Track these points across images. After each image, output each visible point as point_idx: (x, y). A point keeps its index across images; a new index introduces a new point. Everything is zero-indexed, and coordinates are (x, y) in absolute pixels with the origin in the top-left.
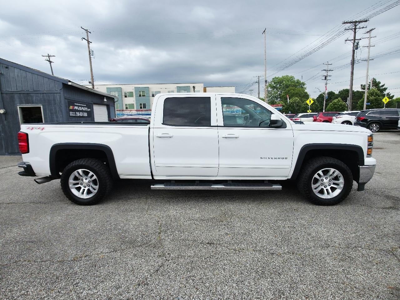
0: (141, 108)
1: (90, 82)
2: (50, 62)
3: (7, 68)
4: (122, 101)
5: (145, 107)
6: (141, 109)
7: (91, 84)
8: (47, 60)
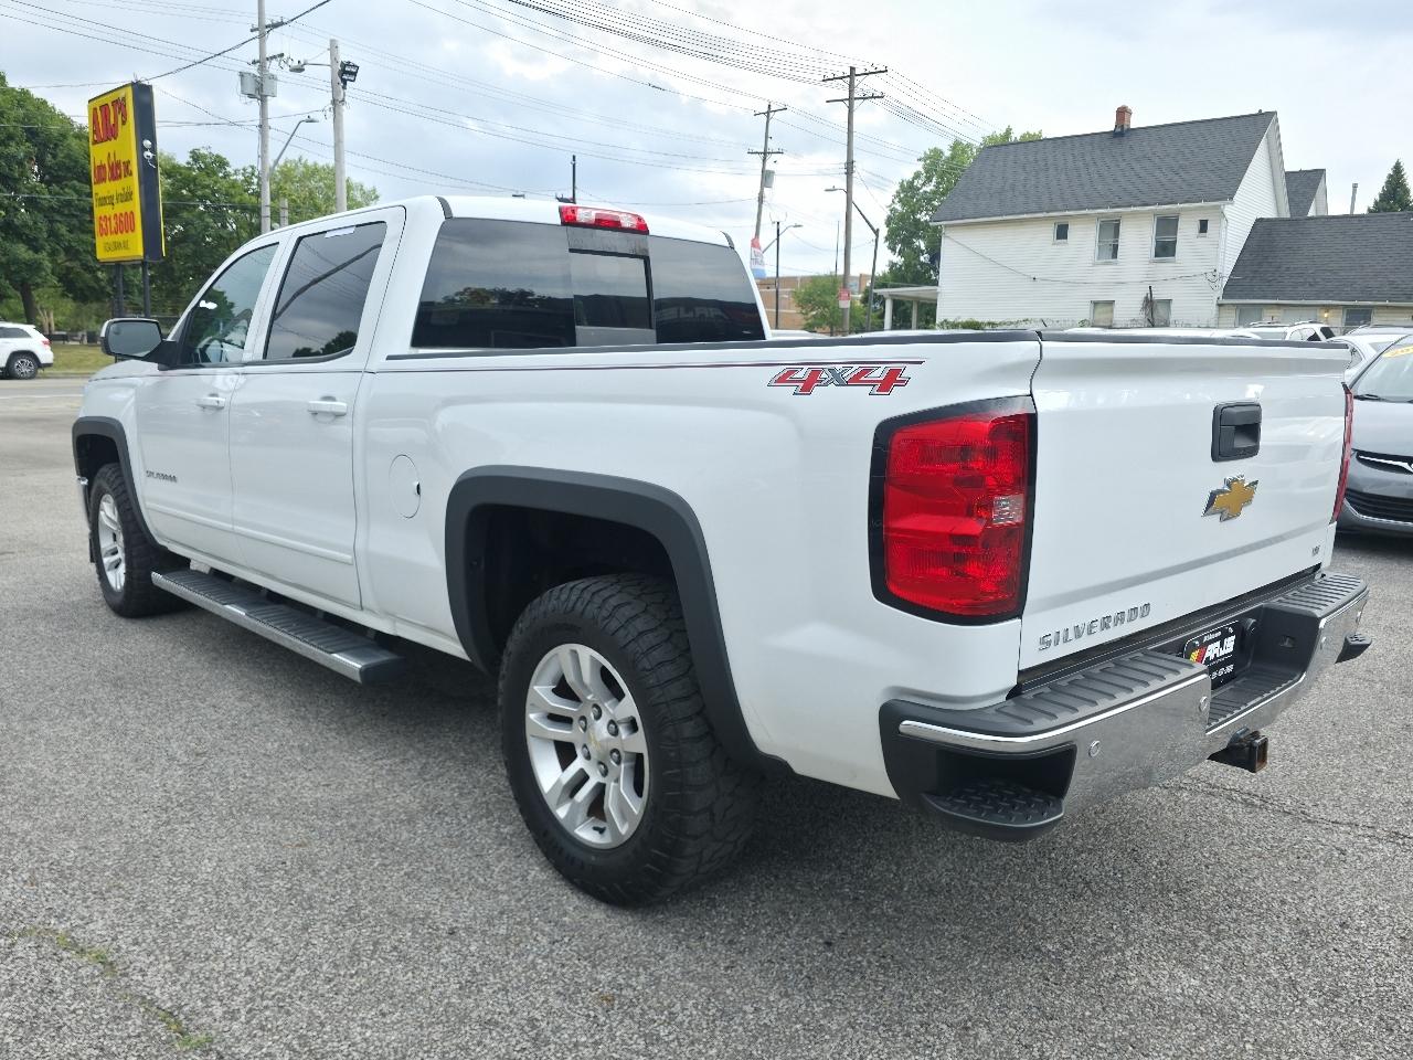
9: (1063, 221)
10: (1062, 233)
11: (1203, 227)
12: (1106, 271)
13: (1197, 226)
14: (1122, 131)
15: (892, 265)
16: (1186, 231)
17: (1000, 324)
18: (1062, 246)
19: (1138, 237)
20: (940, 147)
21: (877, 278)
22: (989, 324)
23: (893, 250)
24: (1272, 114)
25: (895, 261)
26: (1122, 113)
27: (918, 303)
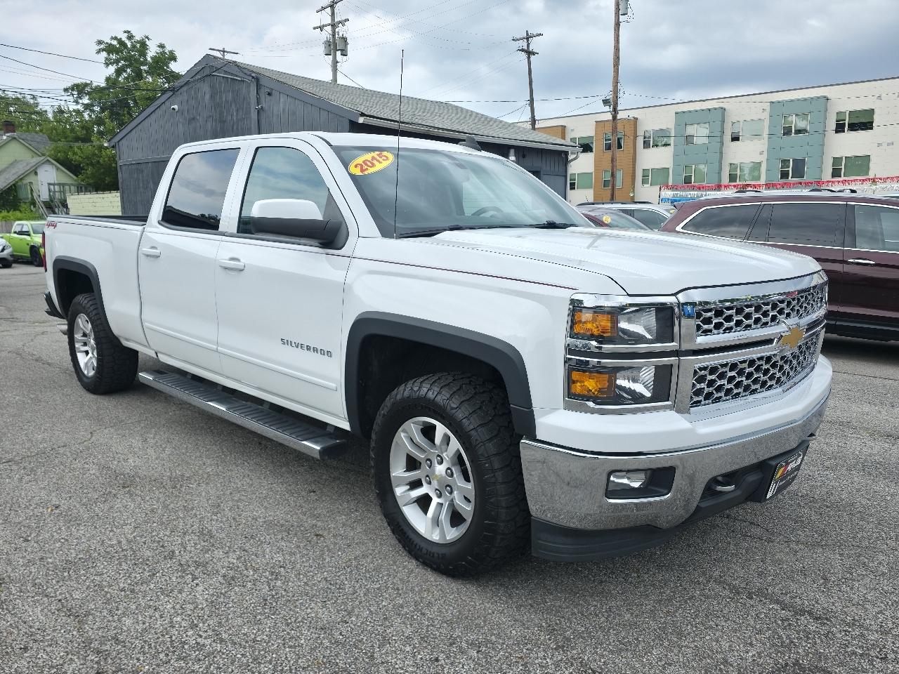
0: (784, 175)
1: (606, 102)
2: (530, 53)
3: (269, 94)
4: (721, 153)
5: (799, 171)
6: (784, 181)
7: (607, 108)
8: (523, 50)
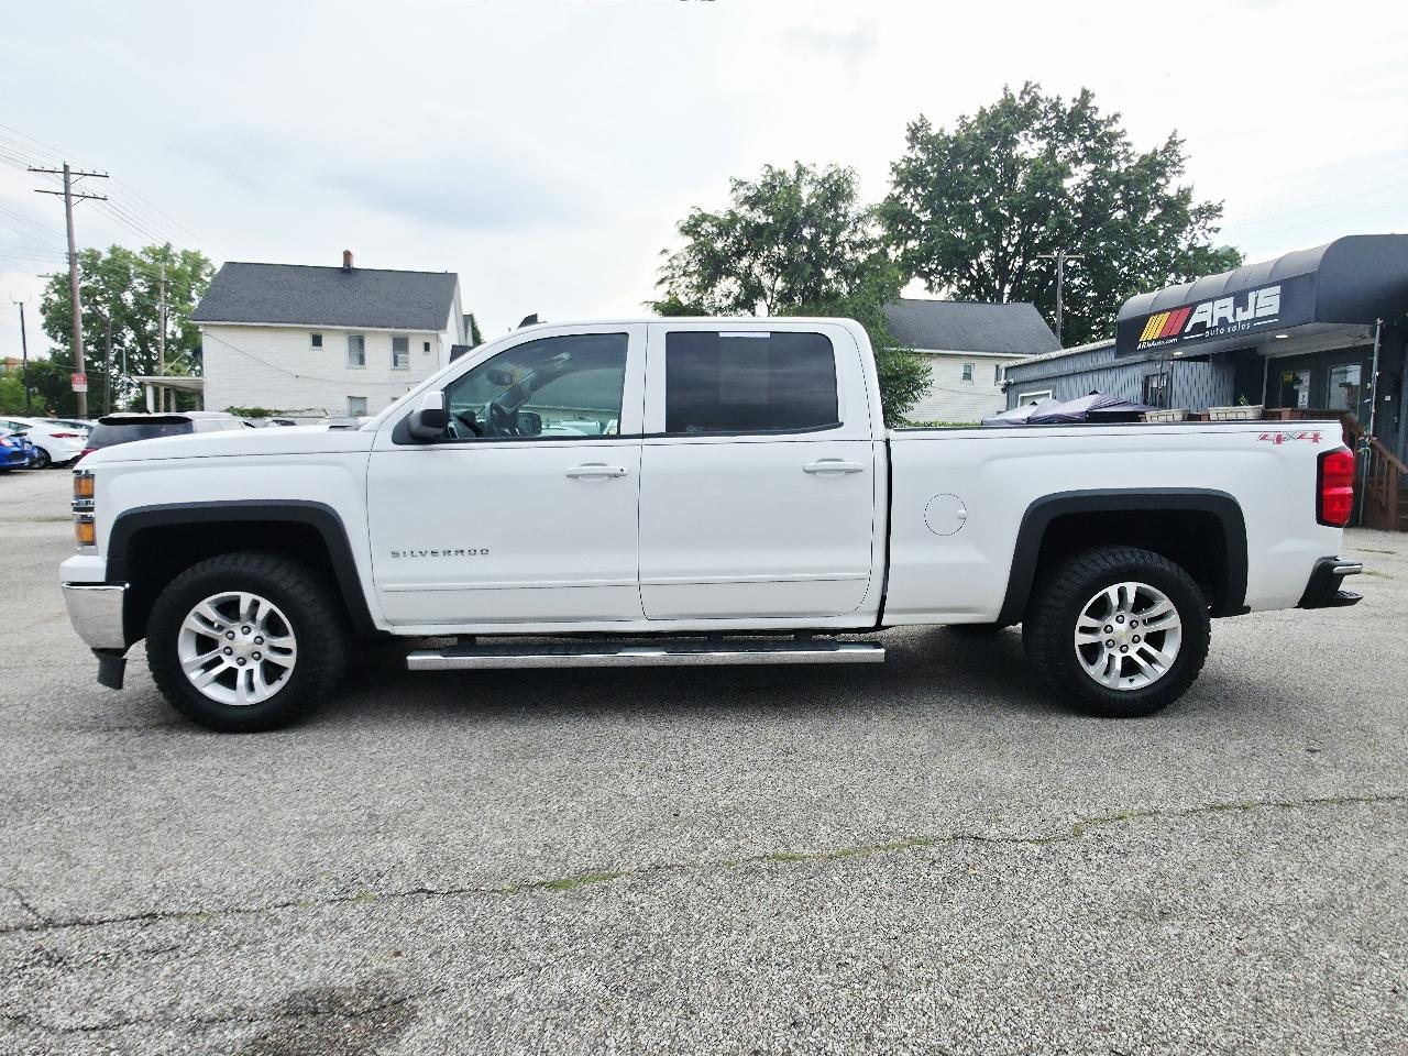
9: (316, 332)
10: (317, 341)
11: (427, 347)
12: (358, 373)
13: (423, 347)
14: (347, 270)
15: (54, 352)
16: (415, 347)
17: (285, 412)
18: (317, 352)
19: (378, 348)
20: (97, 248)
21: (29, 364)
22: (276, 411)
23: (55, 338)
24: (455, 275)
25: (57, 348)
26: (347, 255)
27: (176, 391)
